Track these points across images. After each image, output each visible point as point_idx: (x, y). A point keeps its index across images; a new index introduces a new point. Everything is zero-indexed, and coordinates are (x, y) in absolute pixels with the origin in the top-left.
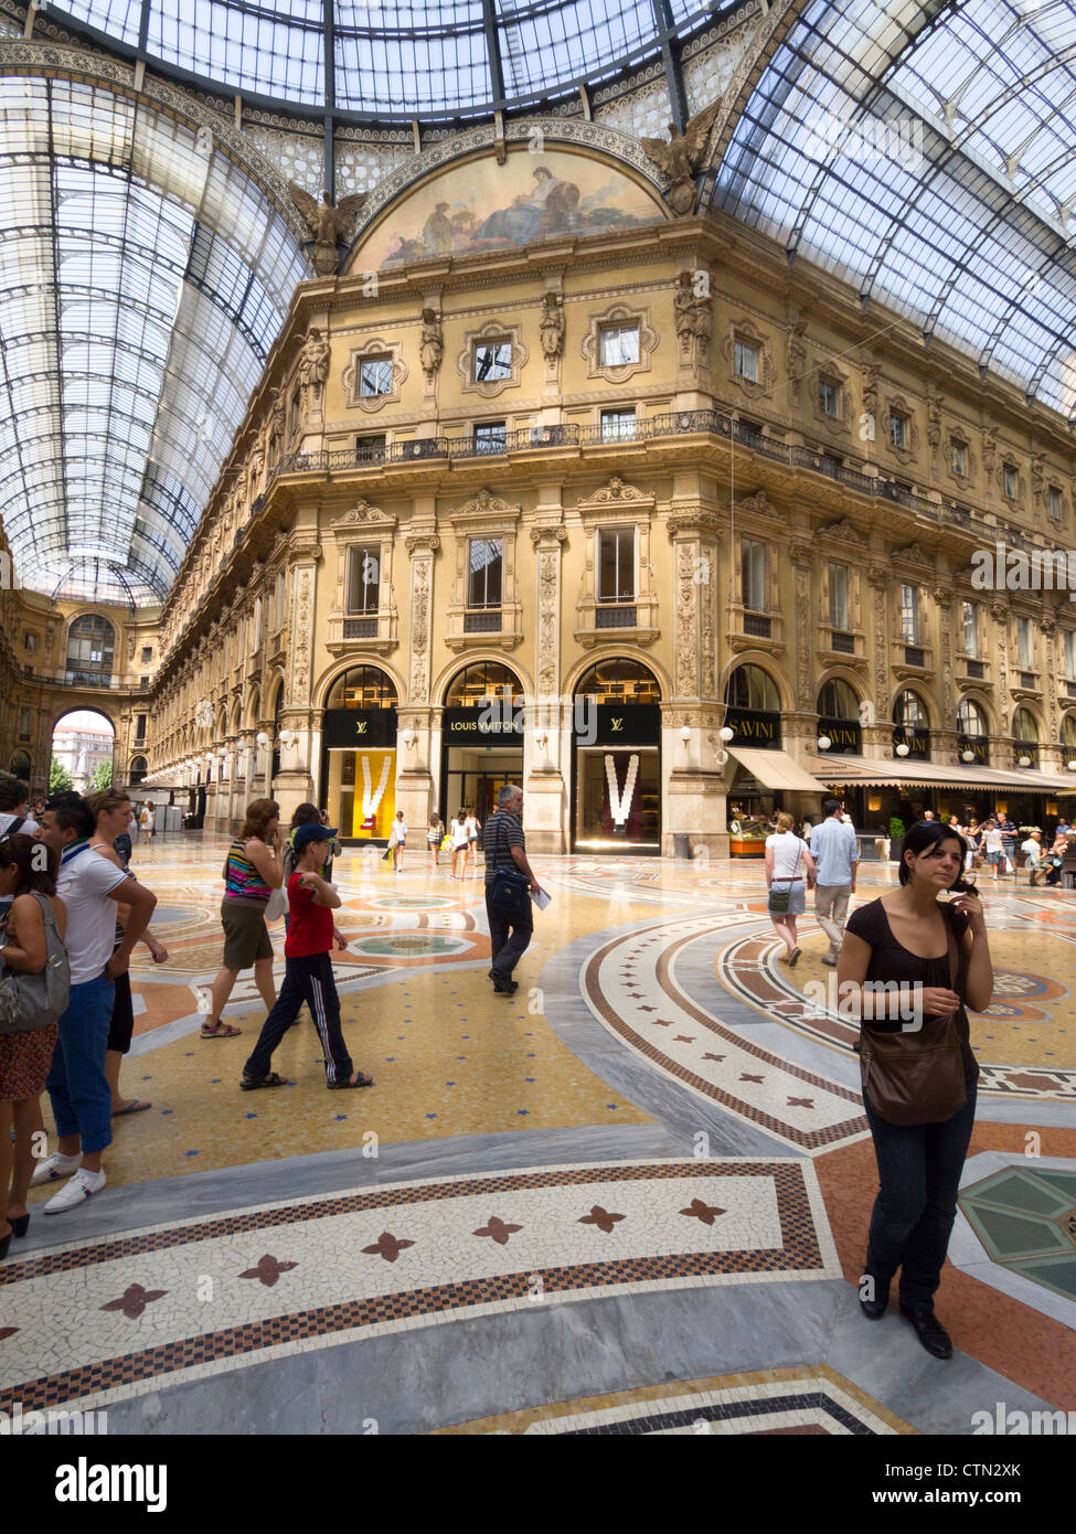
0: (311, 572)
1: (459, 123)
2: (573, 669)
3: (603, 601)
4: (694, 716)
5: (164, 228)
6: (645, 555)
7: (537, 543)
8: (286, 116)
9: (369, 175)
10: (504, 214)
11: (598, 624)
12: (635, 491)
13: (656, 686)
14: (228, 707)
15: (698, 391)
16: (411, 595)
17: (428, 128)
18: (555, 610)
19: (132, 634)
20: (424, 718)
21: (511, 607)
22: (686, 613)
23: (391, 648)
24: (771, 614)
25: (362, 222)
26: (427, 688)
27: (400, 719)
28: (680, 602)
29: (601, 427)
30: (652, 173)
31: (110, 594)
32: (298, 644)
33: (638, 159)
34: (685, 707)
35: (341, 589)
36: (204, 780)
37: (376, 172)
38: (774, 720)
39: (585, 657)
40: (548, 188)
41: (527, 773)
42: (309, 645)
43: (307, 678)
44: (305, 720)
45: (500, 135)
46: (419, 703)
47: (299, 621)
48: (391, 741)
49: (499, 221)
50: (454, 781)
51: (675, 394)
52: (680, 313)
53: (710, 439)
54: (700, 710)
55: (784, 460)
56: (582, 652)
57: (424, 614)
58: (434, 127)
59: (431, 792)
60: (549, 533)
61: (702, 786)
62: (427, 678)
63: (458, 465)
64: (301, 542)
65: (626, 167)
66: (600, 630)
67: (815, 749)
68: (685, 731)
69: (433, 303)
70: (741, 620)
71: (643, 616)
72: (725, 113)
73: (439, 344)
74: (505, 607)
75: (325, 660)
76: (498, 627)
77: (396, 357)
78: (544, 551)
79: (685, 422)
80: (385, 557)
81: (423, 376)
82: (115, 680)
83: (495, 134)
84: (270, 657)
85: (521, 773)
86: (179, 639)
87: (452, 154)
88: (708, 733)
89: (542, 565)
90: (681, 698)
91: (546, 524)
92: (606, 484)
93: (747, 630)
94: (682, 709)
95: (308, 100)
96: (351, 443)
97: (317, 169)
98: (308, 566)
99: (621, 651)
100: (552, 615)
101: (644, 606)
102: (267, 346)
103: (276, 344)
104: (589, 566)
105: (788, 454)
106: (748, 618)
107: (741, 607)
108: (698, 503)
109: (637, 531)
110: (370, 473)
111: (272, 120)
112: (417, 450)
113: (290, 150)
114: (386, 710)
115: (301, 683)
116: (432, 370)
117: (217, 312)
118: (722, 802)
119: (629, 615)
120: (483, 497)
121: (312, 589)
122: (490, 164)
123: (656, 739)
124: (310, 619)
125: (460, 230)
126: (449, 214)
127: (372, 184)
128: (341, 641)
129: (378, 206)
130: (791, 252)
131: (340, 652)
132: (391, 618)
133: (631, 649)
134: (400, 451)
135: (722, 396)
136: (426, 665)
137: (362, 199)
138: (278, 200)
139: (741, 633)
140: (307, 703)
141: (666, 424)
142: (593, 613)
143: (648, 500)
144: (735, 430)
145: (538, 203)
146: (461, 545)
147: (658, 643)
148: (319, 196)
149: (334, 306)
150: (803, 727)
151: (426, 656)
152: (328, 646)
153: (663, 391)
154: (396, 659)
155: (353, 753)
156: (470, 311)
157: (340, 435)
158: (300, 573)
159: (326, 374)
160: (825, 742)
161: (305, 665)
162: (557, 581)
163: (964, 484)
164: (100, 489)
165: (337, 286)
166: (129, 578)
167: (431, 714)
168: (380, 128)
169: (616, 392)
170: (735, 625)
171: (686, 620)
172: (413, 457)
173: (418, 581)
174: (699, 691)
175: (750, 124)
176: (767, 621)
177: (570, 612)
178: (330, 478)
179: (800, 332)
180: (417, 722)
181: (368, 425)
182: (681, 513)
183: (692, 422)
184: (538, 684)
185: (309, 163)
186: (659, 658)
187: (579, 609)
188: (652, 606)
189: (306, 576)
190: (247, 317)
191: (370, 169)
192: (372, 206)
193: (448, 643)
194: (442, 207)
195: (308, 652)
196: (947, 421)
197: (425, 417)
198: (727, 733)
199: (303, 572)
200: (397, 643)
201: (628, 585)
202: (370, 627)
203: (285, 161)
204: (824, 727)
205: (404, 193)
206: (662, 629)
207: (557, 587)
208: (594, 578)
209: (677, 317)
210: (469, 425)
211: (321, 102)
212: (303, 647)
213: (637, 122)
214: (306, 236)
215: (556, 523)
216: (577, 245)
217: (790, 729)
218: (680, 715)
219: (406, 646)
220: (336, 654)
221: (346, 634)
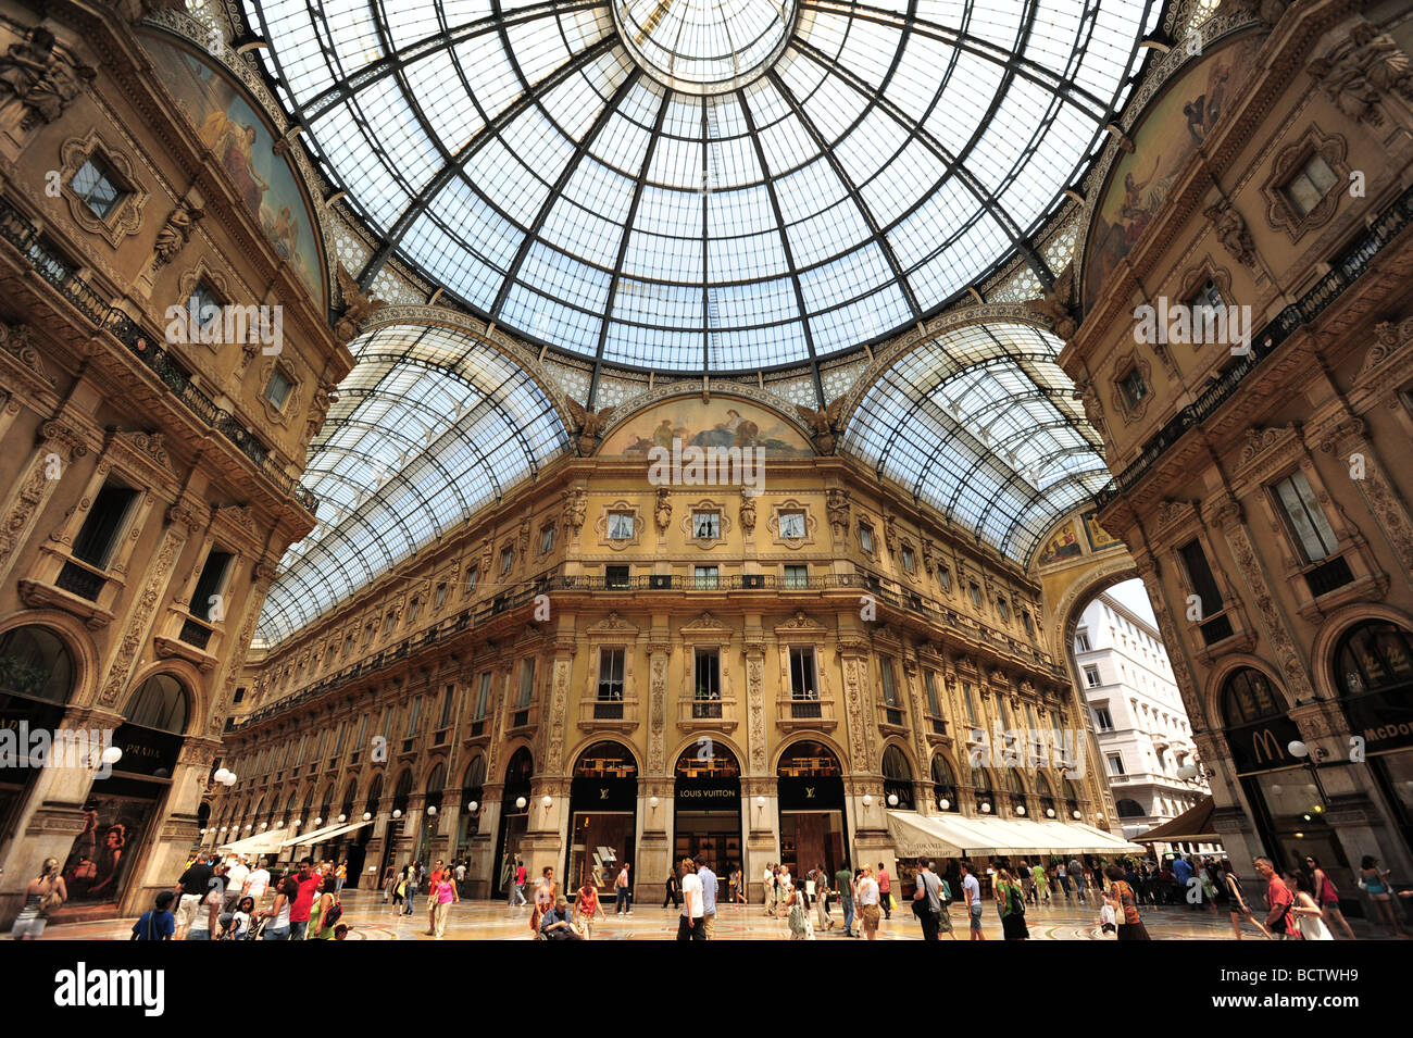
0: (568, 664)
1: (678, 376)
2: (777, 749)
3: (795, 698)
4: (868, 786)
6: (822, 667)
7: (745, 654)
8: (569, 358)
9: (616, 396)
10: (709, 433)
11: (794, 715)
12: (813, 621)
15: (847, 560)
16: (649, 687)
17: (657, 375)
18: (761, 703)
20: (661, 787)
21: (728, 699)
22: (855, 709)
23: (633, 728)
25: (611, 425)
26: (662, 761)
27: (640, 786)
28: (849, 701)
29: (786, 577)
30: (805, 426)
32: (555, 720)
33: (794, 415)
34: (862, 780)
35: (592, 678)
37: (621, 395)
39: (785, 740)
40: (738, 422)
41: (746, 834)
42: (563, 723)
44: (556, 786)
45: (707, 388)
46: (656, 774)
47: (556, 703)
48: (632, 806)
49: (705, 437)
51: (832, 561)
52: (829, 511)
53: (863, 593)
54: (871, 781)
56: (782, 736)
57: (660, 702)
58: (661, 375)
59: (666, 852)
60: (754, 648)
61: (880, 842)
62: (663, 754)
63: (690, 595)
64: (561, 641)
65: (785, 418)
66: (796, 720)
71: (825, 710)
72: (848, 403)
73: (669, 510)
74: (724, 699)
75: (576, 735)
76: (719, 714)
77: (637, 514)
78: (751, 660)
79: (845, 580)
80: (628, 657)
81: (657, 530)
83: (705, 386)
87: (674, 393)
89: (750, 670)
90: (857, 772)
91: (751, 640)
92: (794, 616)
94: (859, 781)
95: (585, 353)
96: (602, 571)
97: (583, 388)
98: (567, 659)
99: (811, 736)
100: (760, 707)
101: (826, 703)
104: (784, 672)
108: (855, 633)
109: (816, 649)
110: (616, 596)
111: (560, 358)
112: (659, 582)
113: (568, 376)
114: (627, 778)
115: (555, 753)
116: (662, 527)
119: (815, 709)
120: (706, 618)
121: (568, 678)
122: (697, 403)
124: (565, 702)
126: (671, 427)
127: (619, 403)
128: (592, 721)
131: (589, 729)
132: (634, 704)
133: (818, 735)
137: (611, 410)
138: (558, 406)
140: (559, 771)
141: (832, 580)
142: (790, 707)
143: (821, 628)
144: (869, 585)
145: (732, 430)
146: (687, 652)
147: (837, 730)
148: (584, 405)
149: (592, 475)
151: (662, 735)
152: (580, 724)
153: (824, 557)
154: (637, 737)
156: (690, 491)
157: (594, 564)
158: (558, 664)
159: (584, 520)
161: (559, 739)
162: (762, 683)
165: (589, 464)
167: (666, 784)
168: (626, 371)
169: (795, 555)
171: (855, 714)
172: (657, 587)
173: (655, 676)
177: (771, 706)
178: (591, 595)
180: (656, 790)
181: (616, 558)
182: (844, 639)
184: (752, 761)
185: (579, 385)
186: (838, 741)
187: (780, 703)
188: (831, 704)
189: (563, 667)
191: (617, 393)
192: (619, 416)
193: (679, 725)
194: (666, 422)
195: (562, 728)
197: (659, 558)
199: (561, 663)
200: (638, 725)
202: (617, 711)
203: (564, 382)
205: (639, 411)
206: (838, 720)
207: (762, 687)
208: (788, 682)
209: (828, 514)
210: (691, 567)
211: (592, 353)
212: (558, 724)
213: (791, 394)
214: (573, 428)
215: (759, 640)
218: (858, 786)
219: (645, 727)
220: (586, 731)
221: (596, 715)
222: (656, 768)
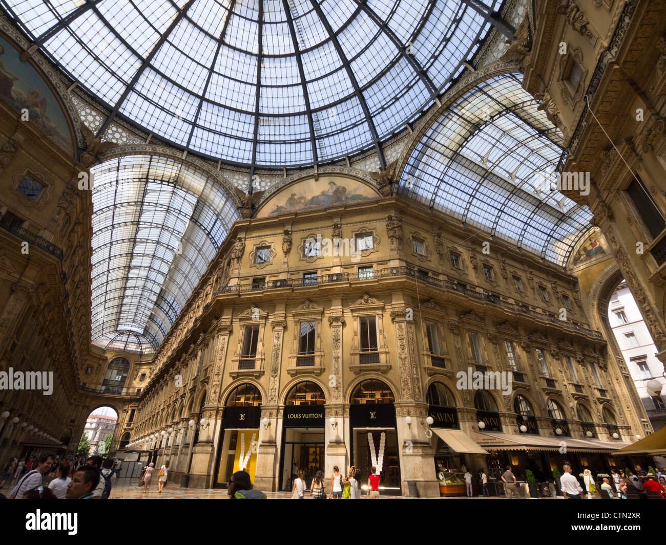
0: (226, 337)
1: (301, 168)
2: (349, 385)
3: (363, 351)
4: (412, 410)
5: (185, 203)
6: (381, 328)
7: (331, 324)
8: (237, 167)
9: (266, 185)
10: (318, 197)
11: (361, 362)
12: (375, 300)
13: (392, 394)
14: (177, 405)
15: (399, 259)
16: (272, 348)
17: (289, 170)
18: (340, 355)
19: (138, 367)
20: (275, 412)
21: (319, 353)
22: (403, 356)
23: (261, 373)
24: (444, 357)
25: (262, 200)
26: (277, 395)
27: (263, 412)
28: (400, 351)
29: (358, 273)
30: (374, 183)
31: (132, 347)
32: (216, 372)
33: (368, 178)
34: (407, 405)
35: (239, 345)
36: (158, 446)
37: (269, 184)
38: (453, 411)
39: (355, 379)
40: (334, 188)
41: (327, 443)
42: (221, 373)
43: (218, 390)
44: (214, 413)
45: (316, 172)
46: (272, 403)
47: (218, 361)
48: (257, 425)
49: (315, 199)
50: (288, 447)
51: (389, 260)
52: (388, 230)
53: (406, 278)
54: (414, 406)
55: (440, 286)
56: (353, 376)
57: (278, 357)
58: (291, 170)
59: (276, 455)
60: (337, 319)
61: (420, 451)
62: (277, 390)
63: (296, 290)
64: (224, 324)
65: (364, 181)
66: (362, 365)
67: (477, 429)
68: (408, 419)
69: (288, 228)
70: (430, 359)
71: (382, 358)
72: (400, 163)
73: (290, 242)
74: (316, 354)
75: (228, 381)
76: (313, 363)
77: (272, 248)
78: (335, 327)
79: (395, 271)
80: (261, 331)
81: (282, 255)
82: (124, 390)
83: (315, 171)
84: (201, 379)
85: (324, 443)
86: (159, 369)
87: (298, 178)
88: (421, 419)
89: (334, 334)
90: (404, 400)
91: (335, 315)
92: (362, 297)
93: (433, 364)
94: (405, 406)
95: (245, 162)
96: (250, 281)
97: (246, 183)
98: (226, 335)
99: (373, 376)
100: (339, 358)
101: (382, 353)
102: (219, 244)
103: (223, 243)
104: (356, 334)
105: (441, 284)
106: (433, 358)
107: (429, 353)
108: (403, 305)
109: (377, 318)
110: (258, 294)
111: (232, 168)
112: (279, 284)
113: (237, 177)
114: (256, 407)
115: (215, 393)
116: (287, 253)
117: (201, 232)
118: (432, 461)
119: (375, 357)
120: (307, 303)
121: (226, 346)
122: (312, 181)
123: (394, 423)
124: (223, 360)
125: (300, 202)
126: (296, 197)
127: (267, 188)
128: (237, 371)
129: (269, 195)
130: (431, 208)
131: (235, 376)
132: (262, 359)
133: (378, 374)
134: (271, 284)
135: (409, 261)
136: (277, 383)
137: (263, 193)
138: (230, 193)
139: (431, 366)
140: (216, 403)
141: (386, 272)
142: (358, 356)
143: (381, 304)
144: (417, 274)
145: (331, 193)
146: (296, 325)
147: (391, 371)
148: (246, 192)
149: (248, 229)
150: (469, 417)
151: (277, 378)
152: (230, 373)
153: (384, 259)
154: (263, 380)
155: (237, 431)
156: (303, 230)
157: (246, 278)
158: (221, 338)
159: (243, 254)
160: (482, 424)
161: (218, 383)
162: (341, 341)
163: (523, 295)
164: (138, 300)
165: (250, 222)
166: (142, 340)
167: (278, 410)
168: (270, 171)
169: (364, 260)
170: (427, 363)
171: (403, 360)
172: (277, 287)
173: (276, 341)
174: (413, 396)
175: (410, 167)
176: (443, 360)
177: (347, 356)
178: (240, 295)
179: (439, 236)
180: (271, 414)
181: (259, 274)
182: (396, 310)
183: (398, 272)
184: (333, 393)
185: (244, 181)
186: (392, 379)
187: (352, 355)
188: (386, 353)
189: (224, 339)
190: (213, 234)
191: (267, 183)
192: (267, 195)
193: (289, 372)
194: (293, 195)
195: (220, 377)
196: (509, 269)
197: (283, 270)
198: (430, 420)
199: (223, 337)
200: (264, 372)
201: (374, 343)
202: (251, 364)
203: (235, 181)
204: (480, 416)
205: (279, 191)
206: (392, 363)
207: (341, 344)
208: (358, 339)
209: (388, 232)
210: (301, 274)
211: (250, 162)
212: (218, 374)
213: (367, 167)
214: (240, 205)
215: (339, 314)
216: (346, 207)
217: (463, 417)
218: (405, 410)
219: (268, 373)
220: (234, 378)
221: (240, 367)
222: (272, 399)
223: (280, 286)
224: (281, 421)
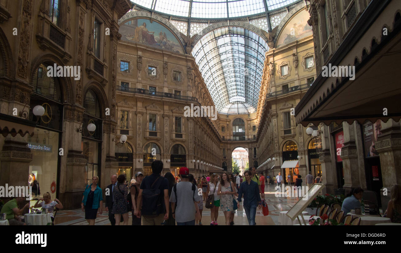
0: (276, 119)
8: (258, 16)
17: (289, 6)
20: (303, 153)
25: (278, 33)
26: (303, 145)
27: (298, 153)
32: (275, 137)
35: (282, 123)
37: (280, 19)
42: (277, 137)
43: (277, 145)
44: (278, 154)
45: (305, 5)
46: (302, 149)
47: (275, 131)
48: (297, 158)
50: (313, 167)
62: (303, 143)
63: (303, 91)
69: (295, 51)
73: (297, 61)
75: (281, 140)
77: (288, 65)
81: (295, 69)
87: (295, 12)
96: (281, 87)
110: (285, 96)
111: (255, 17)
112: (294, 89)
115: (276, 146)
116: (296, 67)
121: (276, 123)
124: (277, 131)
125: (299, 29)
126: (297, 26)
127: (279, 22)
128: (284, 135)
129: (281, 28)
131: (284, 138)
132: (294, 129)
134: (290, 90)
136: (302, 140)
137: (277, 27)
138: (259, 34)
140: (278, 150)
148: (268, 31)
149: (274, 55)
151: (302, 137)
152: (281, 137)
156: (303, 51)
158: (274, 120)
159: (274, 72)
161: (277, 142)
167: (305, 152)
168: (278, 10)
172: (293, 91)
178: (277, 98)
181: (284, 83)
185: (265, 23)
191: (278, 19)
194: (295, 25)
195: (277, 139)
197: (296, 79)
200: (296, 135)
205: (286, 23)
210: (306, 79)
212: (276, 138)
214: (266, 40)
219: (298, 135)
220: (283, 138)
221: (285, 134)
222: (301, 147)
223: (295, 90)
224: (307, 156)
